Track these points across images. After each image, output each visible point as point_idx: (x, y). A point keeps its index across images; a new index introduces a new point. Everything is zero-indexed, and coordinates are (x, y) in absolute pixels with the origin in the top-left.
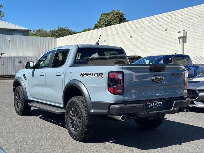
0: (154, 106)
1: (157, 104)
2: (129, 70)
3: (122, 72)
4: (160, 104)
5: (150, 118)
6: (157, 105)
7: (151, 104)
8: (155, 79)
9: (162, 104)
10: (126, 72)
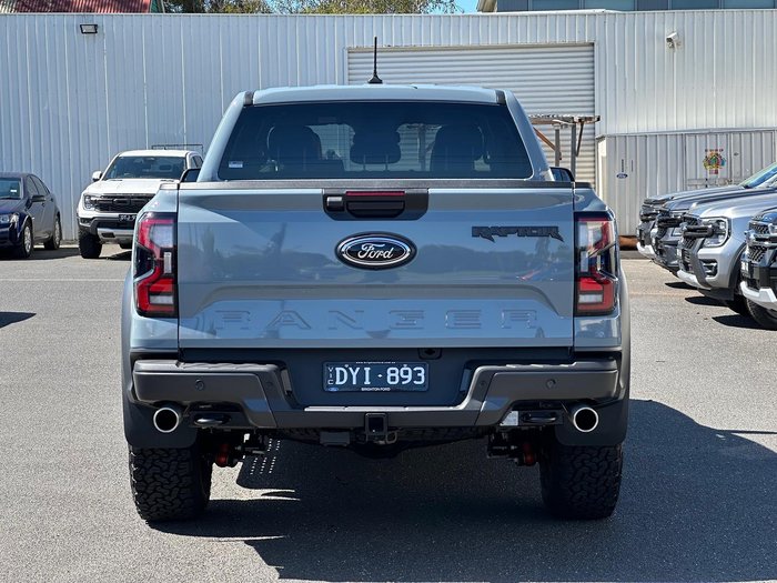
0: (368, 382)
1: (390, 375)
2: (208, 209)
3: (174, 216)
4: (410, 377)
5: (323, 434)
6: (393, 379)
7: (354, 374)
8: (352, 252)
9: (422, 375)
10: (188, 215)
